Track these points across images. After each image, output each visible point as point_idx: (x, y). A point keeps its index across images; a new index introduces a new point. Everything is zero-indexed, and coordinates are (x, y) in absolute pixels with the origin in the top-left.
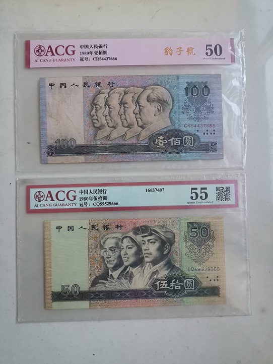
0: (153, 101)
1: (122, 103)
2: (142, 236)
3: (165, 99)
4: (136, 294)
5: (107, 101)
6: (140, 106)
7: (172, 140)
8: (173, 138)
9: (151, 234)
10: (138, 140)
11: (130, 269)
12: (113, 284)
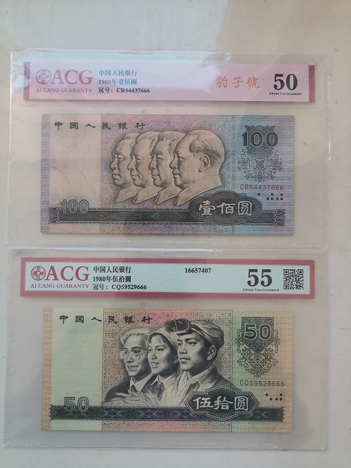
0: (198, 151)
1: (155, 153)
2: (178, 334)
3: (214, 149)
4: (167, 414)
5: (133, 150)
6: (179, 157)
7: (222, 206)
8: (224, 204)
9: (190, 332)
10: (176, 205)
11: (159, 379)
12: (136, 399)
